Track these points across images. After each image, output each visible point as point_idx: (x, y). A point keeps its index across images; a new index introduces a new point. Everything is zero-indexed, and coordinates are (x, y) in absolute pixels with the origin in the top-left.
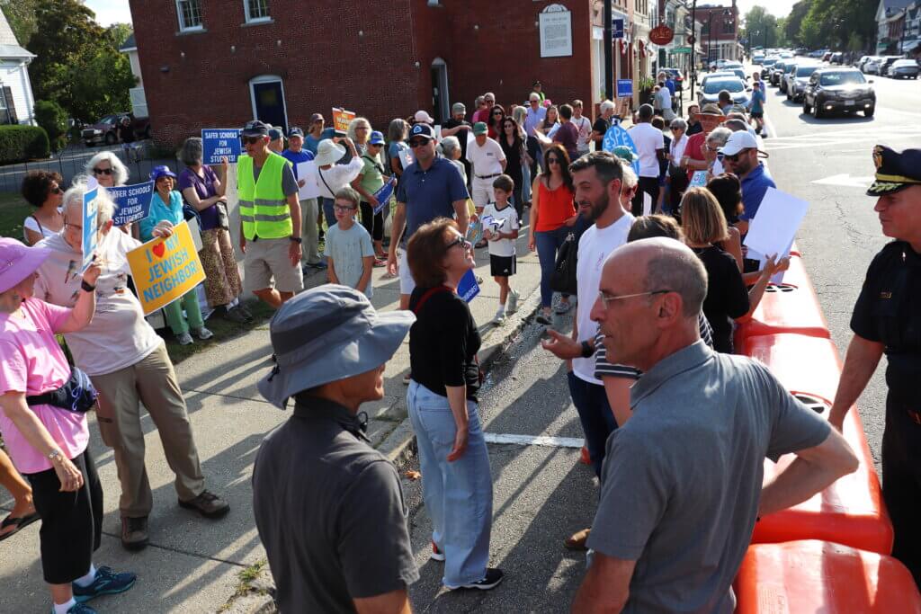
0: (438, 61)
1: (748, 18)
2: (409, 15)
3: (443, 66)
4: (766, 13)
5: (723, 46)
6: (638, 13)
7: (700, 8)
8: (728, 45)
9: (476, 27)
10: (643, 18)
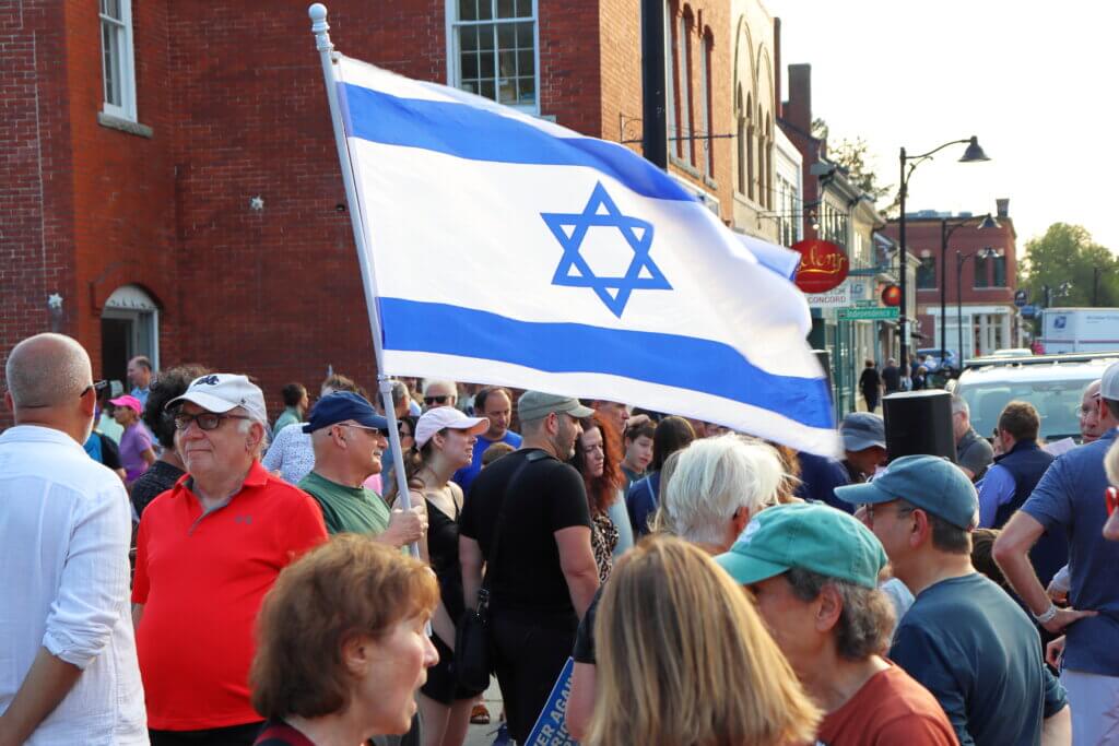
0: (126, 299)
1: (1037, 253)
2: (35, 145)
3: (145, 316)
4: (1084, 243)
5: (977, 319)
6: (745, 199)
7: (916, 219)
8: (989, 318)
9: (258, 202)
10: (759, 215)
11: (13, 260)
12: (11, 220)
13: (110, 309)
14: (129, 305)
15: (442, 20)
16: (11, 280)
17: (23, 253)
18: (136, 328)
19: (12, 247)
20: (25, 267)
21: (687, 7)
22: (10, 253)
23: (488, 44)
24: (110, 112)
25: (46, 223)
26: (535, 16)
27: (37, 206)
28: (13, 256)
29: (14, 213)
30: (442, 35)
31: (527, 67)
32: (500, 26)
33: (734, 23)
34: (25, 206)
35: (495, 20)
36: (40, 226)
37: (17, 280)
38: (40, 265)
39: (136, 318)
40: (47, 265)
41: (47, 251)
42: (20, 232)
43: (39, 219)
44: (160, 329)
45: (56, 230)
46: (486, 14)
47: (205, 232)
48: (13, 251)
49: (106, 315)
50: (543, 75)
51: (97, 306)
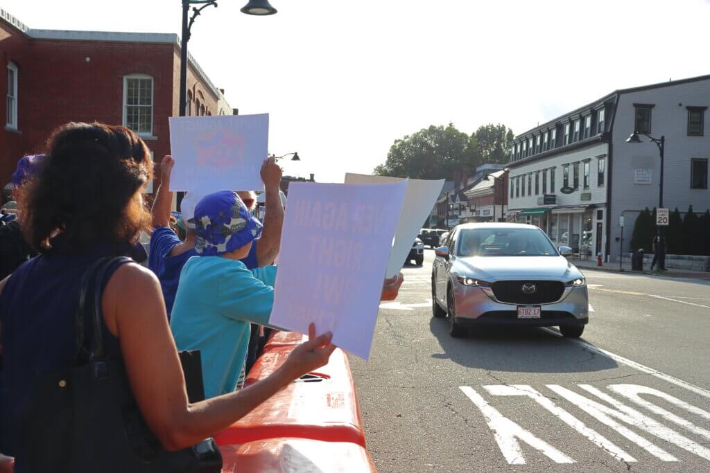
15: (122, 104)
21: (202, 105)
23: (136, 112)
24: (8, 125)
26: (152, 105)
30: (122, 108)
31: (149, 121)
32: (141, 107)
33: (219, 110)
35: (139, 105)
46: (136, 103)
50: (154, 124)
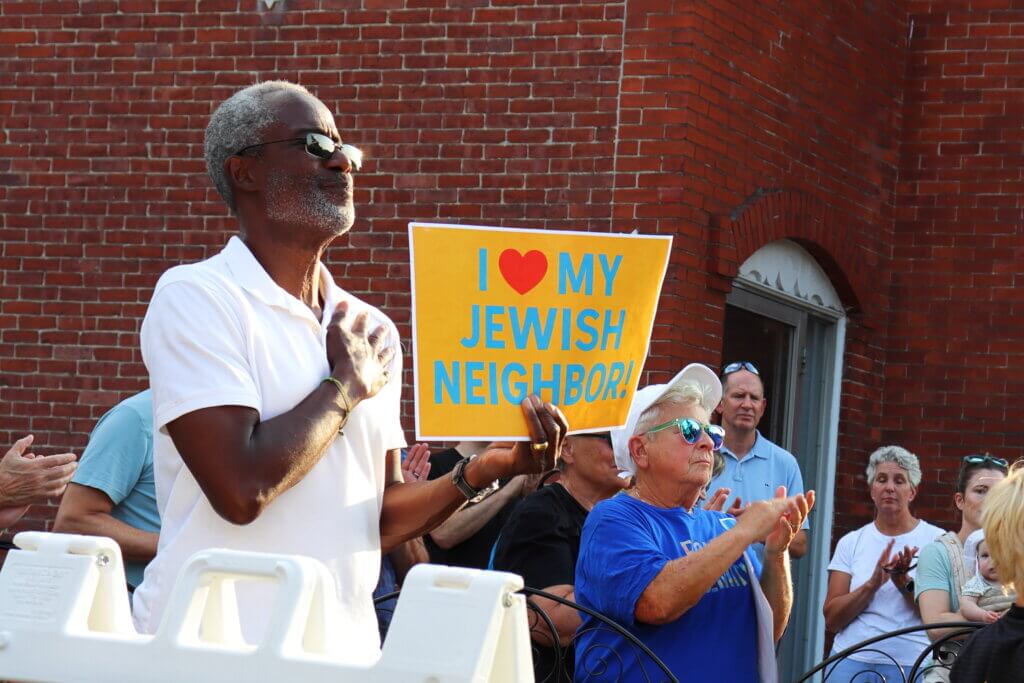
0: (784, 275)
11: (549, 148)
12: (555, 61)
13: (749, 289)
14: (789, 290)
16: (539, 196)
17: (571, 136)
18: (797, 341)
19: (551, 121)
20: (573, 167)
22: (546, 135)
25: (629, 69)
27: (615, 29)
28: (550, 142)
29: (563, 44)
34: (587, 29)
36: (614, 75)
37: (553, 197)
38: (606, 165)
39: (800, 323)
40: (621, 165)
41: (623, 132)
42: (570, 88)
43: (615, 59)
44: (847, 359)
45: (649, 85)
47: (962, 160)
48: (551, 129)
49: (735, 299)
51: (723, 269)
